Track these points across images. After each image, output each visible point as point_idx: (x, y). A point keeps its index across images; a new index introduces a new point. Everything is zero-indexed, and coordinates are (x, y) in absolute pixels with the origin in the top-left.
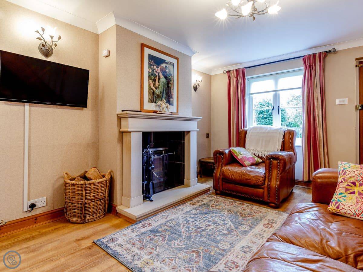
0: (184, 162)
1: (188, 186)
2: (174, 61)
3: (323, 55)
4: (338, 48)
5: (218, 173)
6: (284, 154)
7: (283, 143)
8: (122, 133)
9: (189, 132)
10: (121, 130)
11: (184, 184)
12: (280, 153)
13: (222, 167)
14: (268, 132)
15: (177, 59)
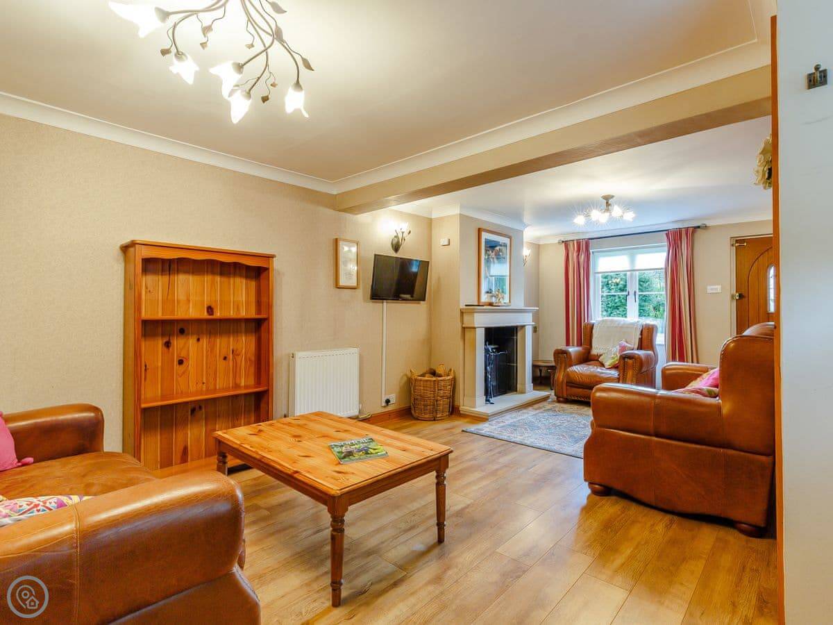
0: (517, 363)
1: (523, 392)
2: (507, 241)
3: (690, 231)
4: (708, 223)
5: (560, 376)
6: (641, 353)
7: (641, 340)
8: (464, 329)
9: (523, 327)
10: (464, 326)
11: (516, 391)
12: (637, 352)
13: (565, 369)
14: (621, 327)
15: (510, 237)
